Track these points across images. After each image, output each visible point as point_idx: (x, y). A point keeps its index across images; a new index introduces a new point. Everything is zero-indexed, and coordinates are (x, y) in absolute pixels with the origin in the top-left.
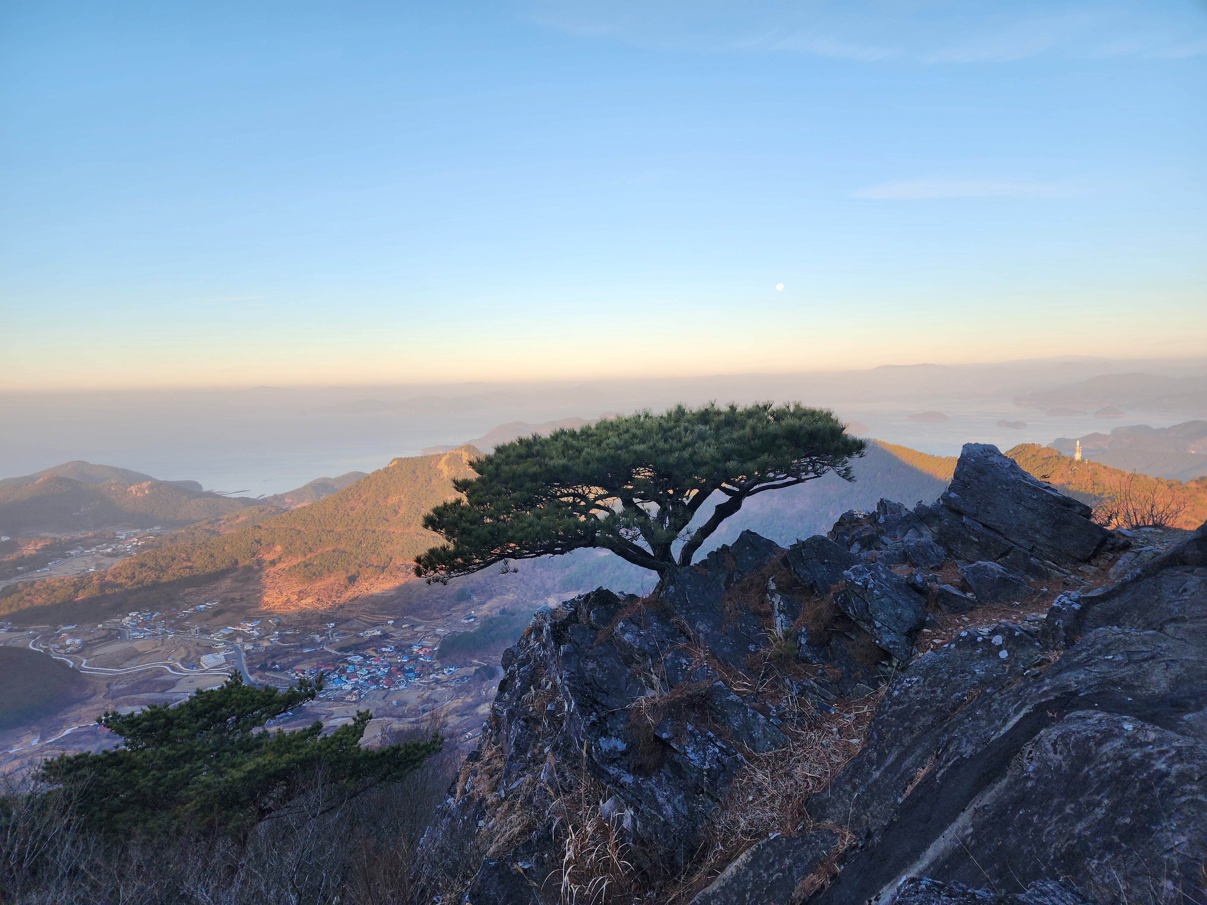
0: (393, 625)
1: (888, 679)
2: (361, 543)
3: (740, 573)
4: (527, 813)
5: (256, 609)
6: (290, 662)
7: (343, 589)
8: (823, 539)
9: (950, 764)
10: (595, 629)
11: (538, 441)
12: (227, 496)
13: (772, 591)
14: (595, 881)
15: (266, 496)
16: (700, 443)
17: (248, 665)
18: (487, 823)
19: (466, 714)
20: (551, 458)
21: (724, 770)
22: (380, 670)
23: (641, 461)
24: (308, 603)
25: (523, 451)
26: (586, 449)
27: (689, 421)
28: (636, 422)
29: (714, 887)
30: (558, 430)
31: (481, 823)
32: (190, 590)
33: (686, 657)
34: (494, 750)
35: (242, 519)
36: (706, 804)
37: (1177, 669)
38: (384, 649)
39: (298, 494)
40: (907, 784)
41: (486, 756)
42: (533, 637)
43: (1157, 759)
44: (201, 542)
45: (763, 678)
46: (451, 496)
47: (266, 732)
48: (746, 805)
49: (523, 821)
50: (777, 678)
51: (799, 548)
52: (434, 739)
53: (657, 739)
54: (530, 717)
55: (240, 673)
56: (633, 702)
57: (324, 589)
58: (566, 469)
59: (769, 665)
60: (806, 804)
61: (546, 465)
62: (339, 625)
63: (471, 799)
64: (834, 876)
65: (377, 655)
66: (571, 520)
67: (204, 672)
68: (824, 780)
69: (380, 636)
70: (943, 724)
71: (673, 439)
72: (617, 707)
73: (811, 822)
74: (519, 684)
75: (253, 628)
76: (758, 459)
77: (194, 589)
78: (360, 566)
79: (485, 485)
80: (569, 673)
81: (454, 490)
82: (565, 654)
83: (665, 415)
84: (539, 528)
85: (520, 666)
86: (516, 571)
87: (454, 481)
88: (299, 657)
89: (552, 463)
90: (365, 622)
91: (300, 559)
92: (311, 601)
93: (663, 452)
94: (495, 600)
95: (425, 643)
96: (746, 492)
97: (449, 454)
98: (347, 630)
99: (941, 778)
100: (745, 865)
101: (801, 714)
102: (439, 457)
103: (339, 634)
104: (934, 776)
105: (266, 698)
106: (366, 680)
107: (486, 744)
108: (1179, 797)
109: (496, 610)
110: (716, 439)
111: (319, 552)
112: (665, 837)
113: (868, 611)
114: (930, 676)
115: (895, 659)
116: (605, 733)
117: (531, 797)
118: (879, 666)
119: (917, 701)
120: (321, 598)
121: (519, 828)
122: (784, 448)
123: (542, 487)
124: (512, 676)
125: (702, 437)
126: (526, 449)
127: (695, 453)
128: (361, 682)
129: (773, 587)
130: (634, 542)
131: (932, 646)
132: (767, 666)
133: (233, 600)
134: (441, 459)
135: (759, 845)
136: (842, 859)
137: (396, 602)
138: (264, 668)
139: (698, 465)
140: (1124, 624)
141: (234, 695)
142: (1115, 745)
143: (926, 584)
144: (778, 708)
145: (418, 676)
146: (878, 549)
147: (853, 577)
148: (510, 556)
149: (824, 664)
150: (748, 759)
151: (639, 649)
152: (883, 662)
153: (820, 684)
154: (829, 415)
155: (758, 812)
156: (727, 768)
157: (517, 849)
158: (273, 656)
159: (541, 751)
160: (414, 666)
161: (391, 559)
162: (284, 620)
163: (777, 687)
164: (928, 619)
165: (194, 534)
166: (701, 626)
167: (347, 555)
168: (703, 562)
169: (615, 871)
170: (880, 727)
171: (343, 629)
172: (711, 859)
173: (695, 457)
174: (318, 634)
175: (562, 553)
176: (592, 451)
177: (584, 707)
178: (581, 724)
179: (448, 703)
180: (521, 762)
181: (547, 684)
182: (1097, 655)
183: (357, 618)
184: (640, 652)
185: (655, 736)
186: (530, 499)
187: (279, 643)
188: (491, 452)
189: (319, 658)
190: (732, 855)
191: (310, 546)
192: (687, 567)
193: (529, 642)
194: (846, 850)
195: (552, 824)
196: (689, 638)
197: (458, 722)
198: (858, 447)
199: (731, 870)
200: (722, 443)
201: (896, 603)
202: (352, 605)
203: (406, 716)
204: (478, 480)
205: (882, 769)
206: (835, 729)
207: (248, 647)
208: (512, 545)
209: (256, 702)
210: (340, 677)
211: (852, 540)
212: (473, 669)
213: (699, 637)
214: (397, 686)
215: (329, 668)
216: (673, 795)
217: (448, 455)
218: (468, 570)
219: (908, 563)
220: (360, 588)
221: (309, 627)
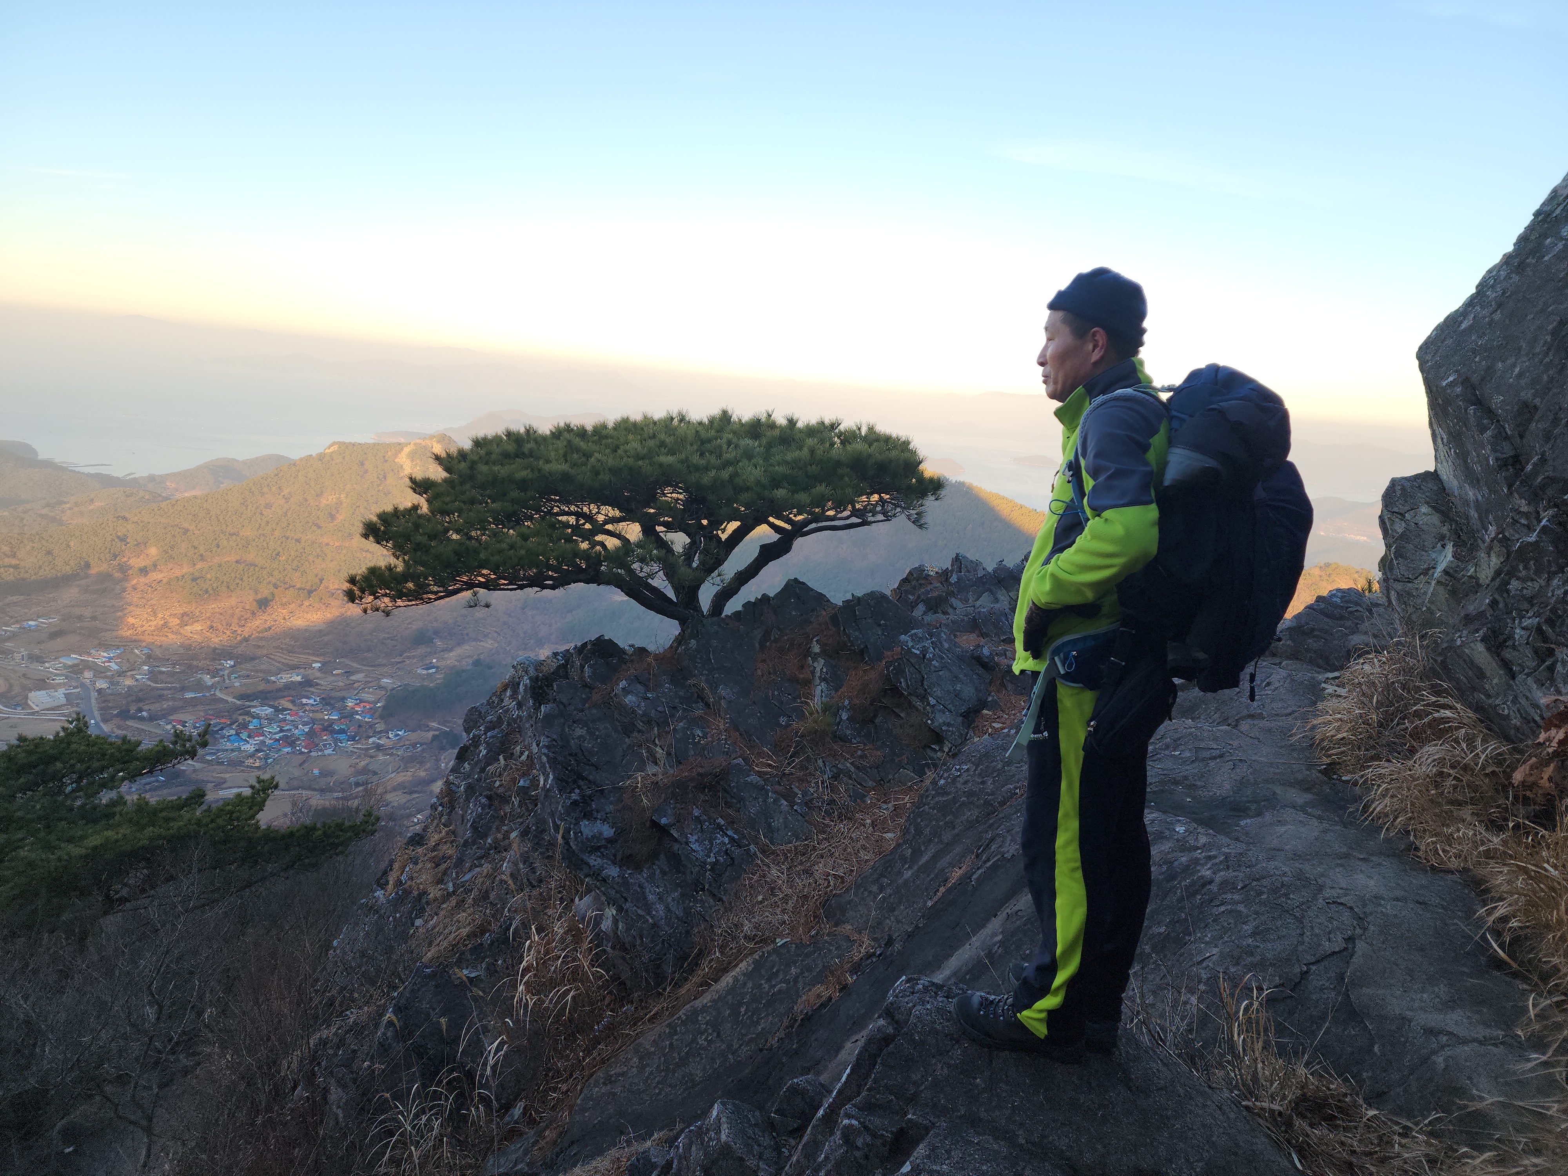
0: (320, 669)
1: (935, 766)
2: (278, 554)
3: (779, 629)
4: (481, 912)
5: (115, 633)
6: (164, 710)
7: (249, 615)
8: (883, 597)
9: (989, 864)
10: (590, 687)
11: (532, 437)
12: (77, 469)
13: (815, 654)
14: (558, 991)
15: (136, 476)
16: (745, 462)
17: (101, 709)
18: (426, 922)
19: (416, 792)
20: (548, 461)
21: (732, 864)
22: (297, 728)
23: (668, 478)
24: (195, 631)
25: (511, 448)
26: (596, 455)
27: (734, 433)
28: (666, 427)
29: (706, 999)
30: (562, 425)
31: (418, 922)
32: (14, 599)
33: (702, 728)
34: (443, 833)
35: (98, 504)
36: (706, 904)
37: (1243, 770)
38: (304, 701)
39: (187, 477)
40: (940, 886)
41: (432, 840)
42: (508, 694)
43: (1203, 865)
44: (33, 532)
45: (791, 757)
46: (408, 499)
47: (122, 798)
48: (753, 906)
49: (474, 920)
50: (808, 759)
51: (853, 605)
52: (366, 819)
53: (655, 824)
54: (495, 793)
55: (84, 717)
56: (629, 778)
57: (221, 614)
58: (566, 477)
59: (801, 742)
60: (824, 906)
61: (540, 470)
62: (240, 663)
63: (408, 892)
64: (844, 988)
65: (294, 708)
66: (569, 546)
67: (33, 714)
68: (848, 879)
69: (300, 683)
70: (989, 819)
71: (711, 453)
72: (608, 785)
73: (827, 928)
74: (484, 752)
75: (110, 659)
76: (814, 490)
77: (22, 598)
78: (276, 586)
79: (453, 488)
80: (549, 739)
81: (410, 491)
82: (547, 716)
83: (706, 420)
84: (523, 552)
85: (488, 729)
86: (487, 606)
87: (411, 479)
88: (178, 704)
89: (547, 468)
90: (279, 662)
91: (186, 569)
92: (199, 628)
93: (697, 468)
94: (467, 647)
95: (365, 696)
96: (799, 530)
97: (415, 444)
98: (252, 671)
99: (978, 879)
100: (744, 975)
101: (832, 802)
102: (400, 447)
103: (239, 676)
104: (970, 878)
105: (124, 753)
106: (277, 740)
107: (434, 824)
108: (1218, 906)
109: (467, 660)
110: (765, 459)
111: (215, 561)
112: (652, 941)
113: (922, 684)
114: (982, 764)
115: (947, 743)
116: (588, 815)
117: (487, 892)
118: (928, 750)
119: (964, 792)
120: (215, 625)
121: (467, 930)
122: (846, 479)
123: (534, 499)
124: (476, 742)
125: (748, 455)
126: (514, 445)
127: (736, 474)
128: (268, 742)
129: (816, 649)
130: (650, 581)
131: (990, 730)
132: (798, 743)
133: (80, 618)
134: (402, 449)
135: (763, 952)
136: (856, 968)
137: (326, 639)
138: (124, 714)
139: (740, 489)
140: (1199, 718)
141: (74, 746)
142: (1163, 848)
143: (993, 658)
144: (805, 794)
145: (353, 738)
146: (945, 613)
147: (910, 644)
148: (481, 585)
149: (865, 744)
150: (763, 852)
151: (642, 716)
152: (933, 746)
153: (858, 768)
154: (907, 443)
155: (767, 914)
156: (736, 862)
157: (463, 953)
158: (139, 700)
159: (506, 836)
160: (346, 725)
161: (321, 580)
162: (158, 653)
163: (807, 769)
164: (990, 699)
165: (23, 519)
166: (723, 691)
167: (257, 569)
168: (737, 614)
169: (584, 979)
170: (919, 820)
171: (247, 670)
172: (705, 968)
173: (737, 479)
174: (208, 674)
175: (553, 587)
176: (604, 458)
177: (563, 784)
178: (558, 803)
179: (393, 775)
180: (478, 848)
181: (522, 753)
182: (1164, 750)
183: (267, 656)
184: (644, 719)
185: (653, 821)
186: (515, 513)
187: (149, 683)
188: (467, 445)
189: (208, 707)
190: (730, 963)
191: (202, 552)
192: (715, 619)
193: (502, 701)
194: (862, 959)
195: (511, 924)
196: (707, 705)
197: (404, 801)
198: (935, 486)
199: (727, 980)
200: (772, 465)
201: (956, 677)
202: (261, 639)
203: (331, 790)
204: (445, 480)
205: (915, 868)
206: (868, 821)
207: (102, 684)
208: (485, 572)
209: (107, 757)
210: (237, 734)
211: (917, 600)
212: (430, 734)
213: (720, 704)
214: (321, 750)
215: (223, 721)
216: (667, 892)
217: (412, 445)
218: (422, 599)
219: (977, 632)
220: (273, 616)
221: (195, 663)
